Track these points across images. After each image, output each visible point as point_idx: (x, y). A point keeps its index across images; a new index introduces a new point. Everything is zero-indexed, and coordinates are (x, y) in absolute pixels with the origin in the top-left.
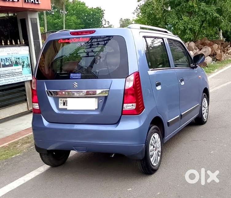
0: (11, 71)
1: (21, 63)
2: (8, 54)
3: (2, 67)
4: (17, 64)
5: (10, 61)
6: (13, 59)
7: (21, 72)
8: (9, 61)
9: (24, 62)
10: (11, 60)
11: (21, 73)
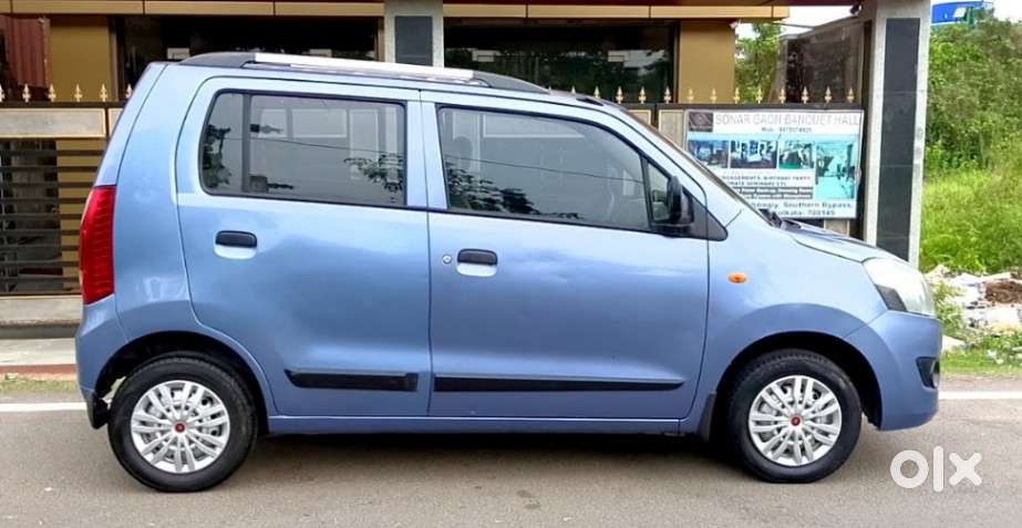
0: (764, 181)
1: (814, 160)
2: (764, 129)
3: (729, 165)
4: (794, 161)
5: (768, 151)
6: (782, 146)
7: (811, 188)
8: (764, 152)
9: (828, 160)
10: (773, 150)
11: (808, 191)
